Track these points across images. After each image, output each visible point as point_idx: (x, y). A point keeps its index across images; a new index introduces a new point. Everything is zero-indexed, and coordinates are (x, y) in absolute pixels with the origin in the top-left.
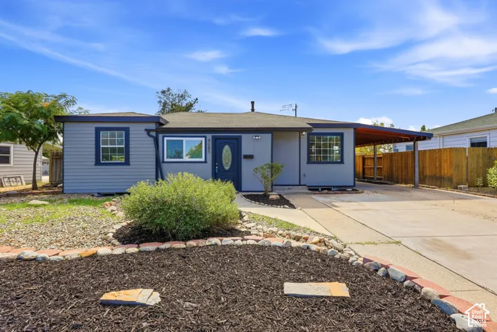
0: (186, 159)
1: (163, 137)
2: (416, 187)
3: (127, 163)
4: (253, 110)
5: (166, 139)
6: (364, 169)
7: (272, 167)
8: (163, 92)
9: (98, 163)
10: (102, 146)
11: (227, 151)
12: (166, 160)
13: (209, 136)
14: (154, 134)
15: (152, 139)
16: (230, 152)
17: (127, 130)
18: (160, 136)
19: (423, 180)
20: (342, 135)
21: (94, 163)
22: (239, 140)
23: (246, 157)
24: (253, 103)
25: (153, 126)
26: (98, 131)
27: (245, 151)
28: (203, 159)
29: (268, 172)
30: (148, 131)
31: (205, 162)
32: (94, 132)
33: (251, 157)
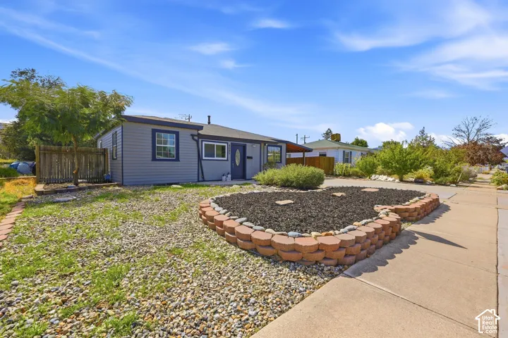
0: (216, 158)
1: (202, 141)
3: (177, 159)
4: (209, 123)
5: (204, 143)
9: (154, 159)
10: (157, 145)
11: (238, 154)
12: (204, 158)
13: (230, 143)
14: (196, 138)
15: (195, 142)
17: (177, 134)
18: (200, 140)
21: (151, 159)
22: (244, 147)
23: (248, 158)
24: (209, 117)
25: (195, 132)
26: (154, 131)
27: (248, 154)
28: (226, 159)
30: (192, 135)
31: (227, 160)
32: (151, 133)
33: (251, 158)
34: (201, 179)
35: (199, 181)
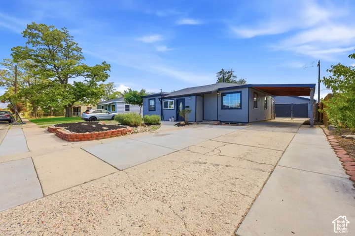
0: (169, 108)
3: (155, 110)
5: (164, 101)
9: (149, 111)
10: (150, 105)
12: (164, 109)
13: (175, 99)
15: (160, 102)
17: (155, 99)
20: (241, 92)
25: (160, 97)
30: (159, 99)
31: (174, 109)
32: (148, 101)
33: (188, 107)
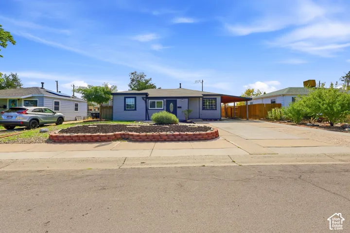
0: (156, 108)
2: (247, 120)
3: (135, 110)
4: (180, 87)
5: (149, 101)
6: (231, 113)
7: (188, 111)
8: (132, 74)
9: (125, 110)
10: (126, 104)
12: (149, 108)
13: (165, 100)
14: (145, 99)
15: (144, 101)
16: (172, 105)
17: (135, 98)
18: (147, 100)
19: (250, 117)
20: (216, 99)
22: (176, 101)
23: (178, 107)
24: (180, 84)
25: (145, 96)
26: (125, 98)
27: (178, 105)
28: (163, 108)
29: (187, 113)
30: (143, 98)
33: (180, 107)
34: (147, 119)
35: (146, 120)
